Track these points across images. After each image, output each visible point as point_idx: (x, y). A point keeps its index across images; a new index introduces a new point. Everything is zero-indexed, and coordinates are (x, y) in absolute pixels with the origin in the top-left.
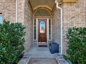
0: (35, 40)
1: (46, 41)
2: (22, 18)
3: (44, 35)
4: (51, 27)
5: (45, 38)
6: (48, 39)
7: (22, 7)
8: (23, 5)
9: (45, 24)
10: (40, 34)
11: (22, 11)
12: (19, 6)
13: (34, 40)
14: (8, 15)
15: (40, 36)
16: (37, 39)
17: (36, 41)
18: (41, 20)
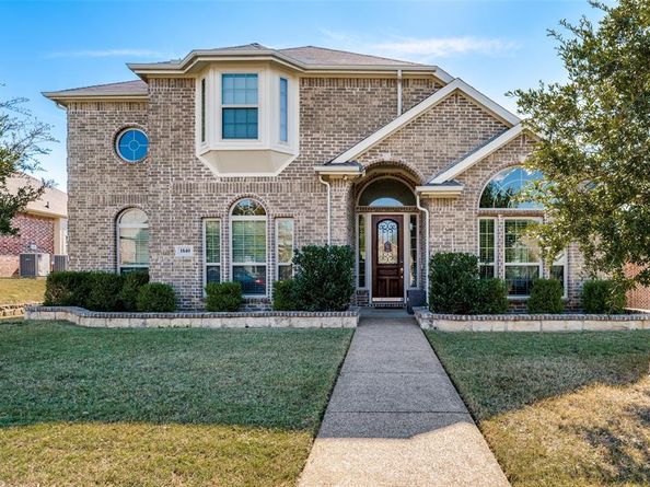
0: (363, 289)
1: (399, 292)
2: (340, 230)
3: (395, 272)
4: (418, 241)
5: (397, 280)
6: (407, 287)
7: (342, 206)
8: (343, 200)
9: (395, 231)
10: (378, 269)
11: (342, 214)
12: (335, 204)
13: (358, 288)
14: (308, 221)
15: (378, 274)
16: (369, 286)
17: (367, 292)
18: (381, 218)
